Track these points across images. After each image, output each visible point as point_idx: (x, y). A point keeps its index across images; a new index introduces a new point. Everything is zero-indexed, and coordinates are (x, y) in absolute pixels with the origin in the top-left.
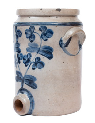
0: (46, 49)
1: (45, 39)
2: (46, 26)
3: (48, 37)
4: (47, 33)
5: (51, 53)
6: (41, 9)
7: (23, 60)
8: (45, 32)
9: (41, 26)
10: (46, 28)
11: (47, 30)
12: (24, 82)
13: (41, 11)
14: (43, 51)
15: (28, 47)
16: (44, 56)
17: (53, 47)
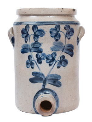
0: (69, 47)
1: (69, 37)
2: (70, 25)
3: (71, 36)
4: (70, 32)
5: (72, 50)
6: (63, 9)
7: (46, 60)
8: (69, 31)
9: (66, 25)
10: (69, 27)
11: (70, 29)
12: (47, 82)
13: (62, 10)
14: (67, 49)
15: (53, 46)
16: (68, 54)
17: (73, 45)
